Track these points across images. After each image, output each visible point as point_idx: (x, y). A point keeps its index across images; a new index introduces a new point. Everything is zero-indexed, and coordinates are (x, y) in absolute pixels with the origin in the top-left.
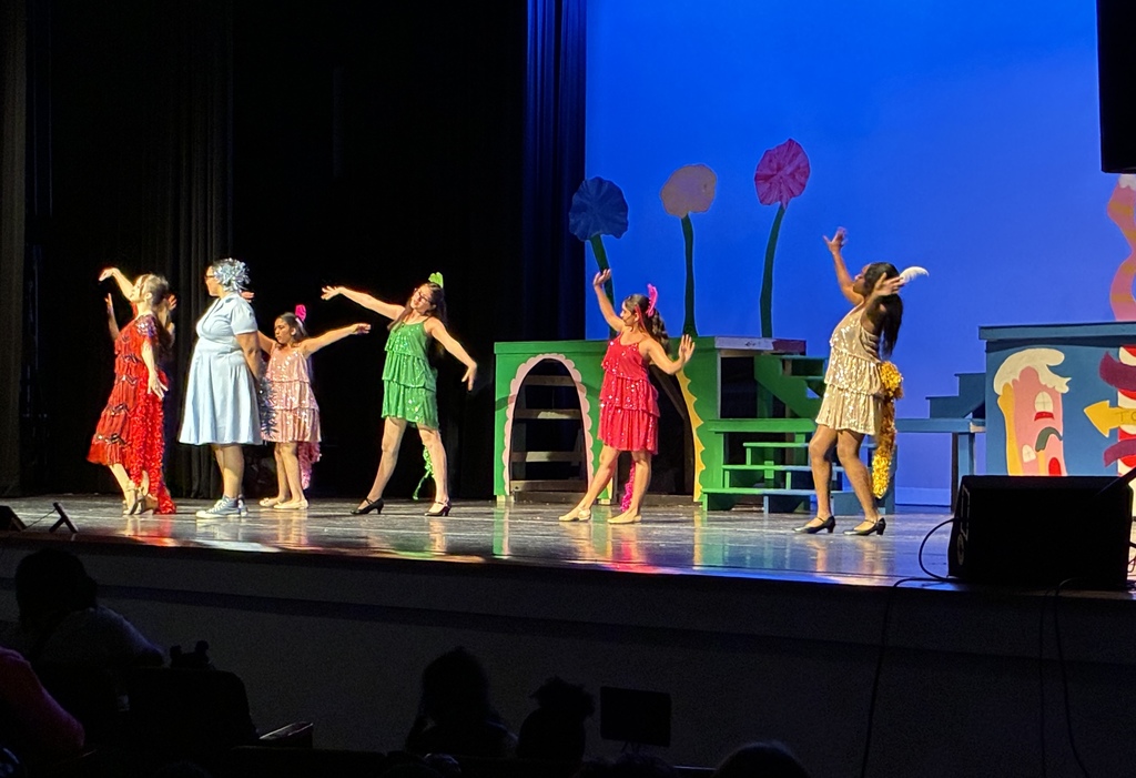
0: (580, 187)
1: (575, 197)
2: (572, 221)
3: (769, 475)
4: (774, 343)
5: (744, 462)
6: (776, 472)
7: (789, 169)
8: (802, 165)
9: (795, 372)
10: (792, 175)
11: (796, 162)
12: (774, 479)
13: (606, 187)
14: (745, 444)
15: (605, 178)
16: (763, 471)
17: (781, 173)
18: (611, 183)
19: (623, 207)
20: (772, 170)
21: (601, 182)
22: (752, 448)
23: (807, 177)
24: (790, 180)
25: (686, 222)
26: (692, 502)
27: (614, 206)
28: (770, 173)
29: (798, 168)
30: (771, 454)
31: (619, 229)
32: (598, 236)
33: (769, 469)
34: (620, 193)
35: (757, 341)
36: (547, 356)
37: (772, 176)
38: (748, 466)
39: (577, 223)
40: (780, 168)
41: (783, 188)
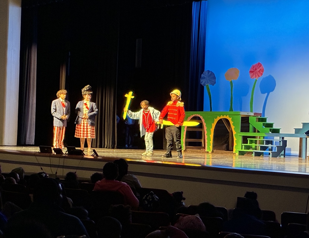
0: (203, 73)
1: (202, 75)
2: (201, 81)
3: (254, 147)
4: (254, 114)
5: (247, 143)
6: (255, 146)
7: (258, 70)
8: (262, 69)
9: (259, 121)
10: (259, 71)
11: (260, 68)
12: (255, 148)
13: (210, 73)
14: (248, 139)
16: (252, 146)
17: (256, 71)
18: (212, 72)
19: (215, 78)
22: (250, 140)
23: (263, 72)
24: (258, 72)
26: (233, 153)
29: (261, 69)
30: (254, 141)
32: (208, 85)
33: (253, 145)
35: (249, 113)
36: (196, 115)
37: (254, 71)
38: (248, 144)
39: (203, 82)
40: (256, 69)
41: (257, 74)
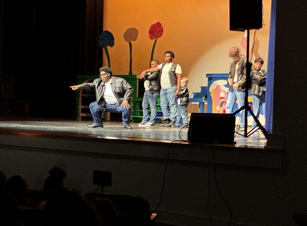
1: (100, 36)
7: (158, 30)
8: (161, 29)
18: (110, 32)
19: (113, 39)
21: (107, 32)
23: (163, 32)
24: (158, 33)
27: (110, 39)
31: (112, 45)
32: (106, 47)
34: (112, 35)
37: (153, 32)
39: (100, 43)
40: (155, 30)
41: (156, 35)
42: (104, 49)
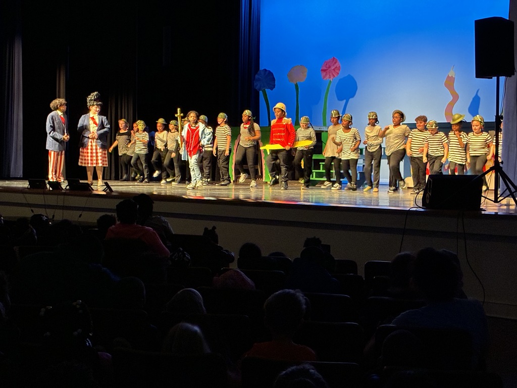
0: (258, 73)
1: (257, 76)
2: (255, 84)
5: (320, 169)
7: (333, 68)
8: (338, 66)
10: (334, 70)
13: (267, 72)
14: (320, 163)
15: (267, 69)
17: (330, 69)
18: (269, 71)
19: (273, 79)
20: (327, 67)
21: (265, 70)
23: (339, 71)
25: (296, 85)
27: (270, 80)
28: (326, 69)
29: (336, 67)
31: (272, 87)
32: (265, 90)
34: (273, 75)
35: (322, 127)
38: (321, 171)
39: (257, 85)
40: (330, 67)
41: (331, 74)
42: (261, 92)
